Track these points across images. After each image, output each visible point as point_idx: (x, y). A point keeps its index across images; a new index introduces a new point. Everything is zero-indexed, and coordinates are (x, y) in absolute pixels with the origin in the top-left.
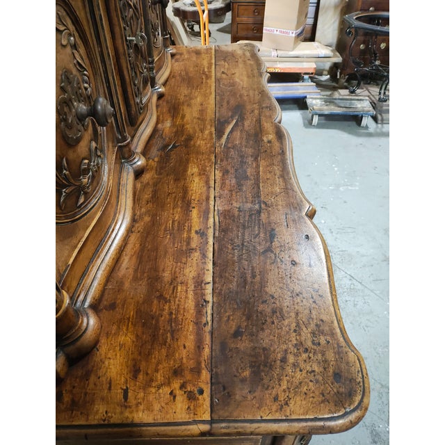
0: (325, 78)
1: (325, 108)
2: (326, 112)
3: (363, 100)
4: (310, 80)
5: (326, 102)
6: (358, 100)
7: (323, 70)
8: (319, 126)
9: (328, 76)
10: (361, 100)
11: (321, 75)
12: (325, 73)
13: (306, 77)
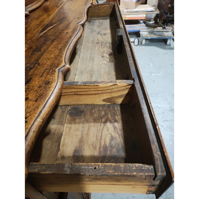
0: (152, 22)
1: (149, 35)
2: (149, 38)
3: (169, 31)
4: (143, 23)
5: (149, 33)
6: (166, 31)
7: (151, 19)
8: (146, 45)
9: (154, 22)
10: (167, 31)
11: (150, 21)
12: (152, 20)
13: (141, 22)
